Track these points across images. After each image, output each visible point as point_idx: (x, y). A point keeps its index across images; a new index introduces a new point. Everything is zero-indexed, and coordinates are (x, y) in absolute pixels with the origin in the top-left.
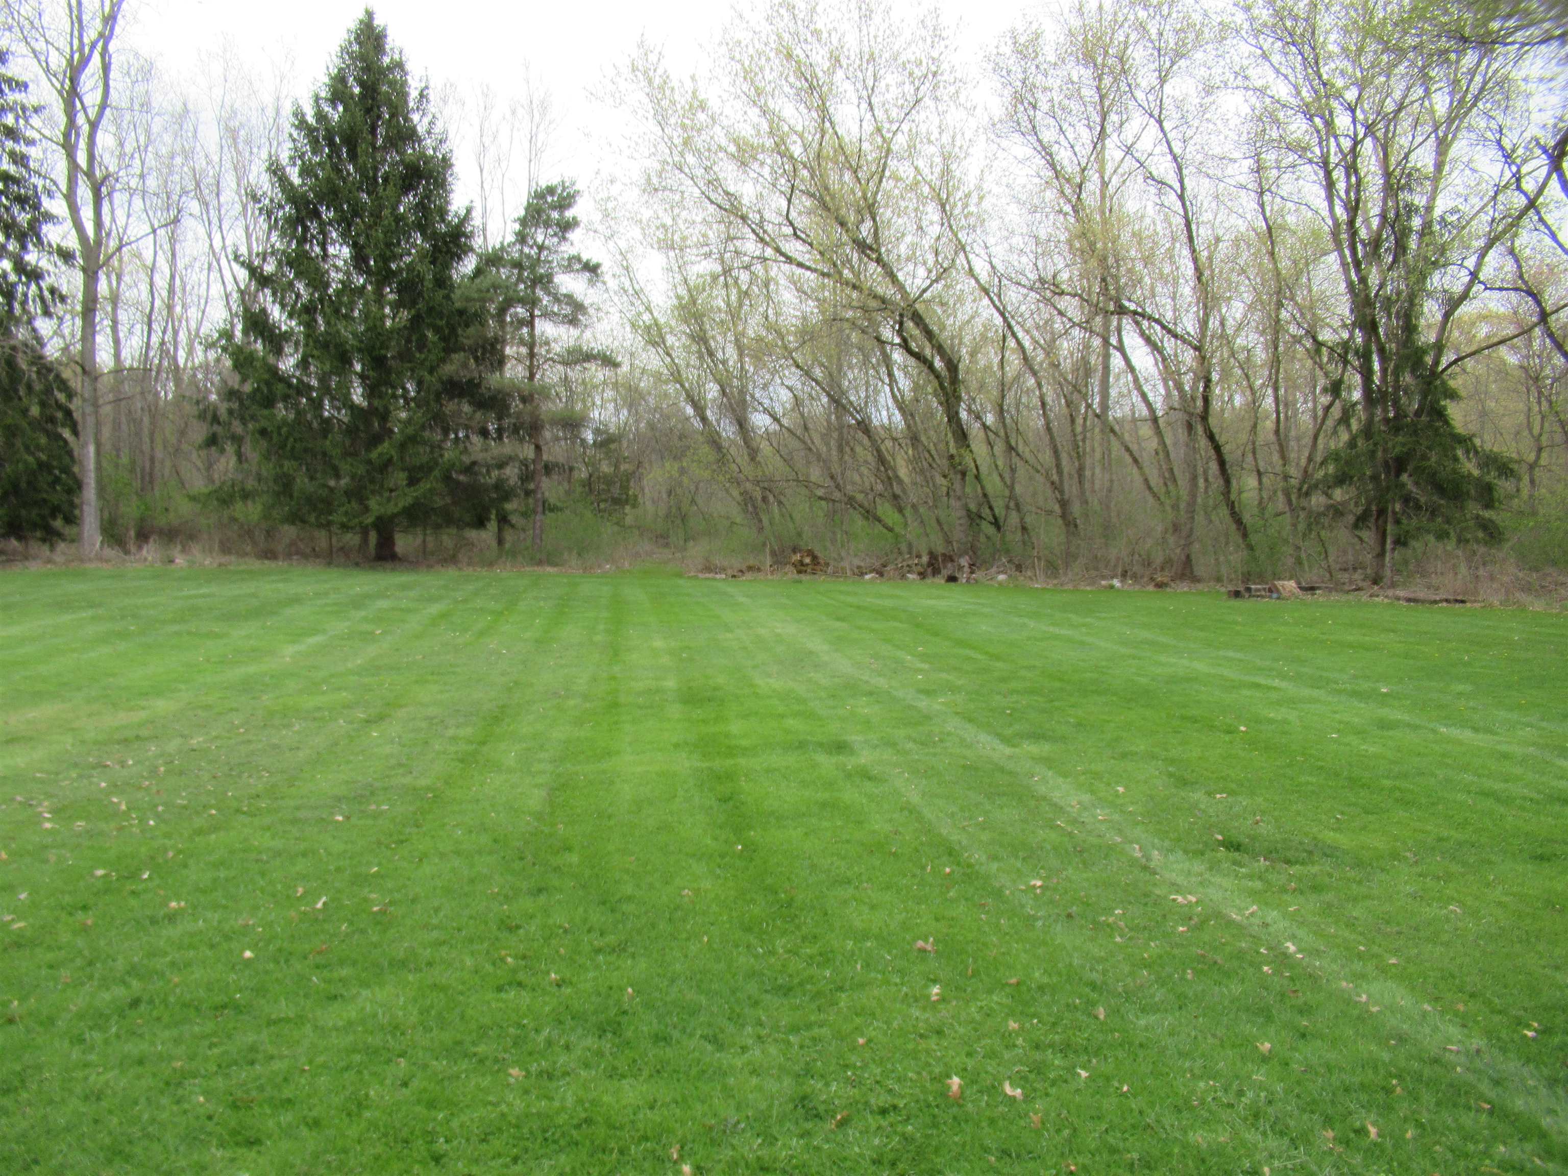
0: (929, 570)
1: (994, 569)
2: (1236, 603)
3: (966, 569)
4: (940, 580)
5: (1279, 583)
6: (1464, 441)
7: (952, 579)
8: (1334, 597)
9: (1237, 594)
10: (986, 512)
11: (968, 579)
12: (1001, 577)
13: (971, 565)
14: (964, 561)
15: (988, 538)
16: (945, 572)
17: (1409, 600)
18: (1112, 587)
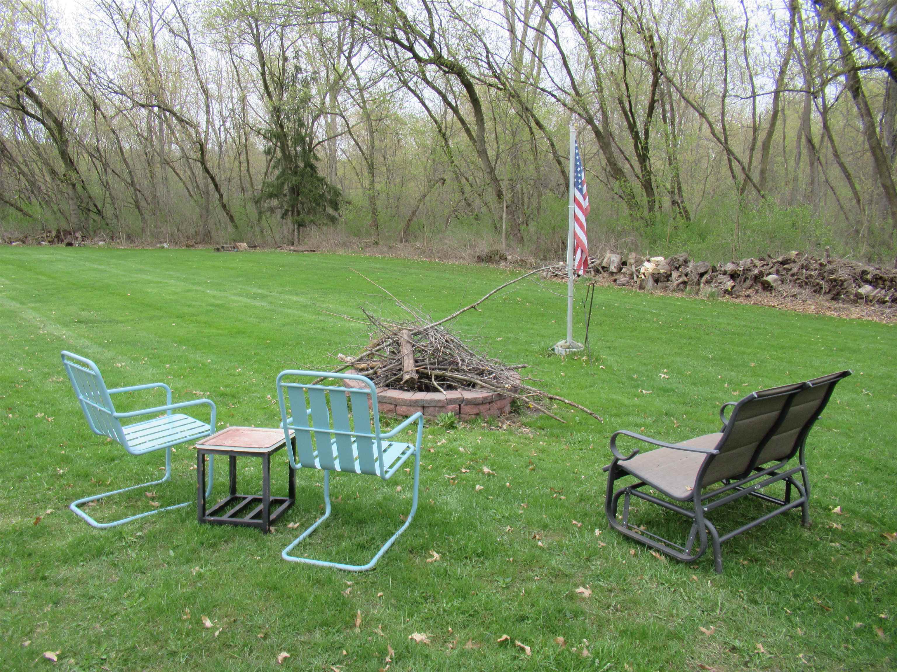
0: (56, 240)
1: (96, 239)
2: (217, 254)
3: (80, 239)
4: (63, 245)
5: (238, 244)
6: (321, 180)
7: (70, 244)
8: (265, 250)
9: (218, 250)
10: (91, 207)
11: (80, 245)
12: (101, 243)
13: (83, 237)
14: (79, 235)
15: (94, 221)
16: (66, 241)
17: (294, 251)
18: (163, 247)
